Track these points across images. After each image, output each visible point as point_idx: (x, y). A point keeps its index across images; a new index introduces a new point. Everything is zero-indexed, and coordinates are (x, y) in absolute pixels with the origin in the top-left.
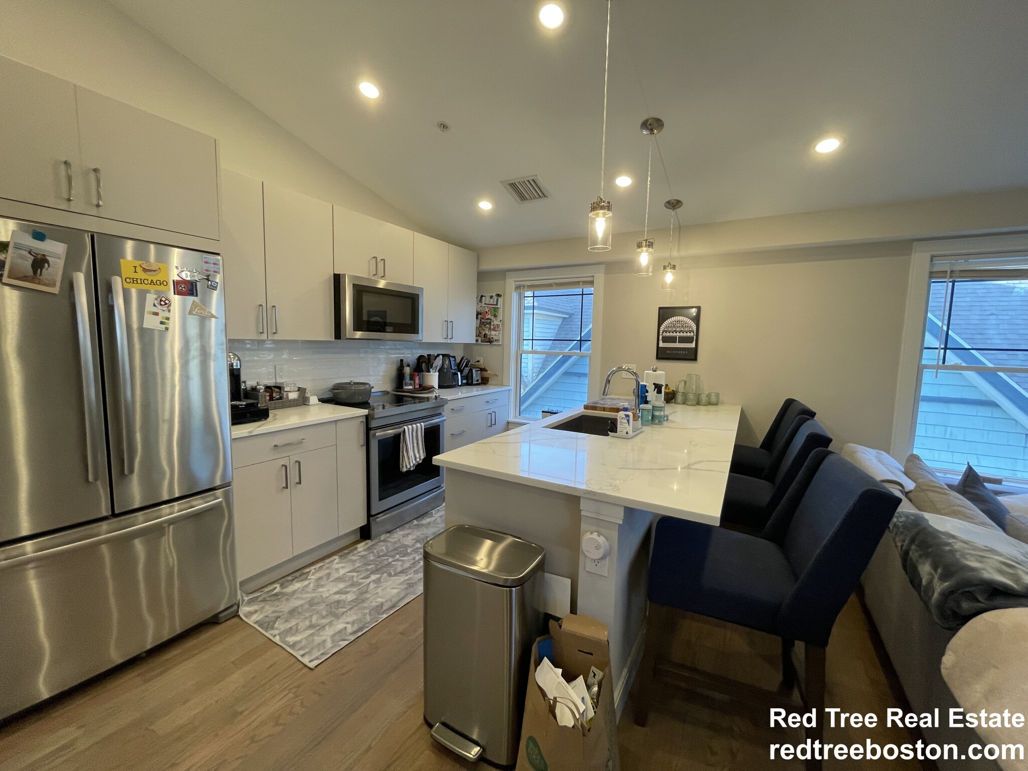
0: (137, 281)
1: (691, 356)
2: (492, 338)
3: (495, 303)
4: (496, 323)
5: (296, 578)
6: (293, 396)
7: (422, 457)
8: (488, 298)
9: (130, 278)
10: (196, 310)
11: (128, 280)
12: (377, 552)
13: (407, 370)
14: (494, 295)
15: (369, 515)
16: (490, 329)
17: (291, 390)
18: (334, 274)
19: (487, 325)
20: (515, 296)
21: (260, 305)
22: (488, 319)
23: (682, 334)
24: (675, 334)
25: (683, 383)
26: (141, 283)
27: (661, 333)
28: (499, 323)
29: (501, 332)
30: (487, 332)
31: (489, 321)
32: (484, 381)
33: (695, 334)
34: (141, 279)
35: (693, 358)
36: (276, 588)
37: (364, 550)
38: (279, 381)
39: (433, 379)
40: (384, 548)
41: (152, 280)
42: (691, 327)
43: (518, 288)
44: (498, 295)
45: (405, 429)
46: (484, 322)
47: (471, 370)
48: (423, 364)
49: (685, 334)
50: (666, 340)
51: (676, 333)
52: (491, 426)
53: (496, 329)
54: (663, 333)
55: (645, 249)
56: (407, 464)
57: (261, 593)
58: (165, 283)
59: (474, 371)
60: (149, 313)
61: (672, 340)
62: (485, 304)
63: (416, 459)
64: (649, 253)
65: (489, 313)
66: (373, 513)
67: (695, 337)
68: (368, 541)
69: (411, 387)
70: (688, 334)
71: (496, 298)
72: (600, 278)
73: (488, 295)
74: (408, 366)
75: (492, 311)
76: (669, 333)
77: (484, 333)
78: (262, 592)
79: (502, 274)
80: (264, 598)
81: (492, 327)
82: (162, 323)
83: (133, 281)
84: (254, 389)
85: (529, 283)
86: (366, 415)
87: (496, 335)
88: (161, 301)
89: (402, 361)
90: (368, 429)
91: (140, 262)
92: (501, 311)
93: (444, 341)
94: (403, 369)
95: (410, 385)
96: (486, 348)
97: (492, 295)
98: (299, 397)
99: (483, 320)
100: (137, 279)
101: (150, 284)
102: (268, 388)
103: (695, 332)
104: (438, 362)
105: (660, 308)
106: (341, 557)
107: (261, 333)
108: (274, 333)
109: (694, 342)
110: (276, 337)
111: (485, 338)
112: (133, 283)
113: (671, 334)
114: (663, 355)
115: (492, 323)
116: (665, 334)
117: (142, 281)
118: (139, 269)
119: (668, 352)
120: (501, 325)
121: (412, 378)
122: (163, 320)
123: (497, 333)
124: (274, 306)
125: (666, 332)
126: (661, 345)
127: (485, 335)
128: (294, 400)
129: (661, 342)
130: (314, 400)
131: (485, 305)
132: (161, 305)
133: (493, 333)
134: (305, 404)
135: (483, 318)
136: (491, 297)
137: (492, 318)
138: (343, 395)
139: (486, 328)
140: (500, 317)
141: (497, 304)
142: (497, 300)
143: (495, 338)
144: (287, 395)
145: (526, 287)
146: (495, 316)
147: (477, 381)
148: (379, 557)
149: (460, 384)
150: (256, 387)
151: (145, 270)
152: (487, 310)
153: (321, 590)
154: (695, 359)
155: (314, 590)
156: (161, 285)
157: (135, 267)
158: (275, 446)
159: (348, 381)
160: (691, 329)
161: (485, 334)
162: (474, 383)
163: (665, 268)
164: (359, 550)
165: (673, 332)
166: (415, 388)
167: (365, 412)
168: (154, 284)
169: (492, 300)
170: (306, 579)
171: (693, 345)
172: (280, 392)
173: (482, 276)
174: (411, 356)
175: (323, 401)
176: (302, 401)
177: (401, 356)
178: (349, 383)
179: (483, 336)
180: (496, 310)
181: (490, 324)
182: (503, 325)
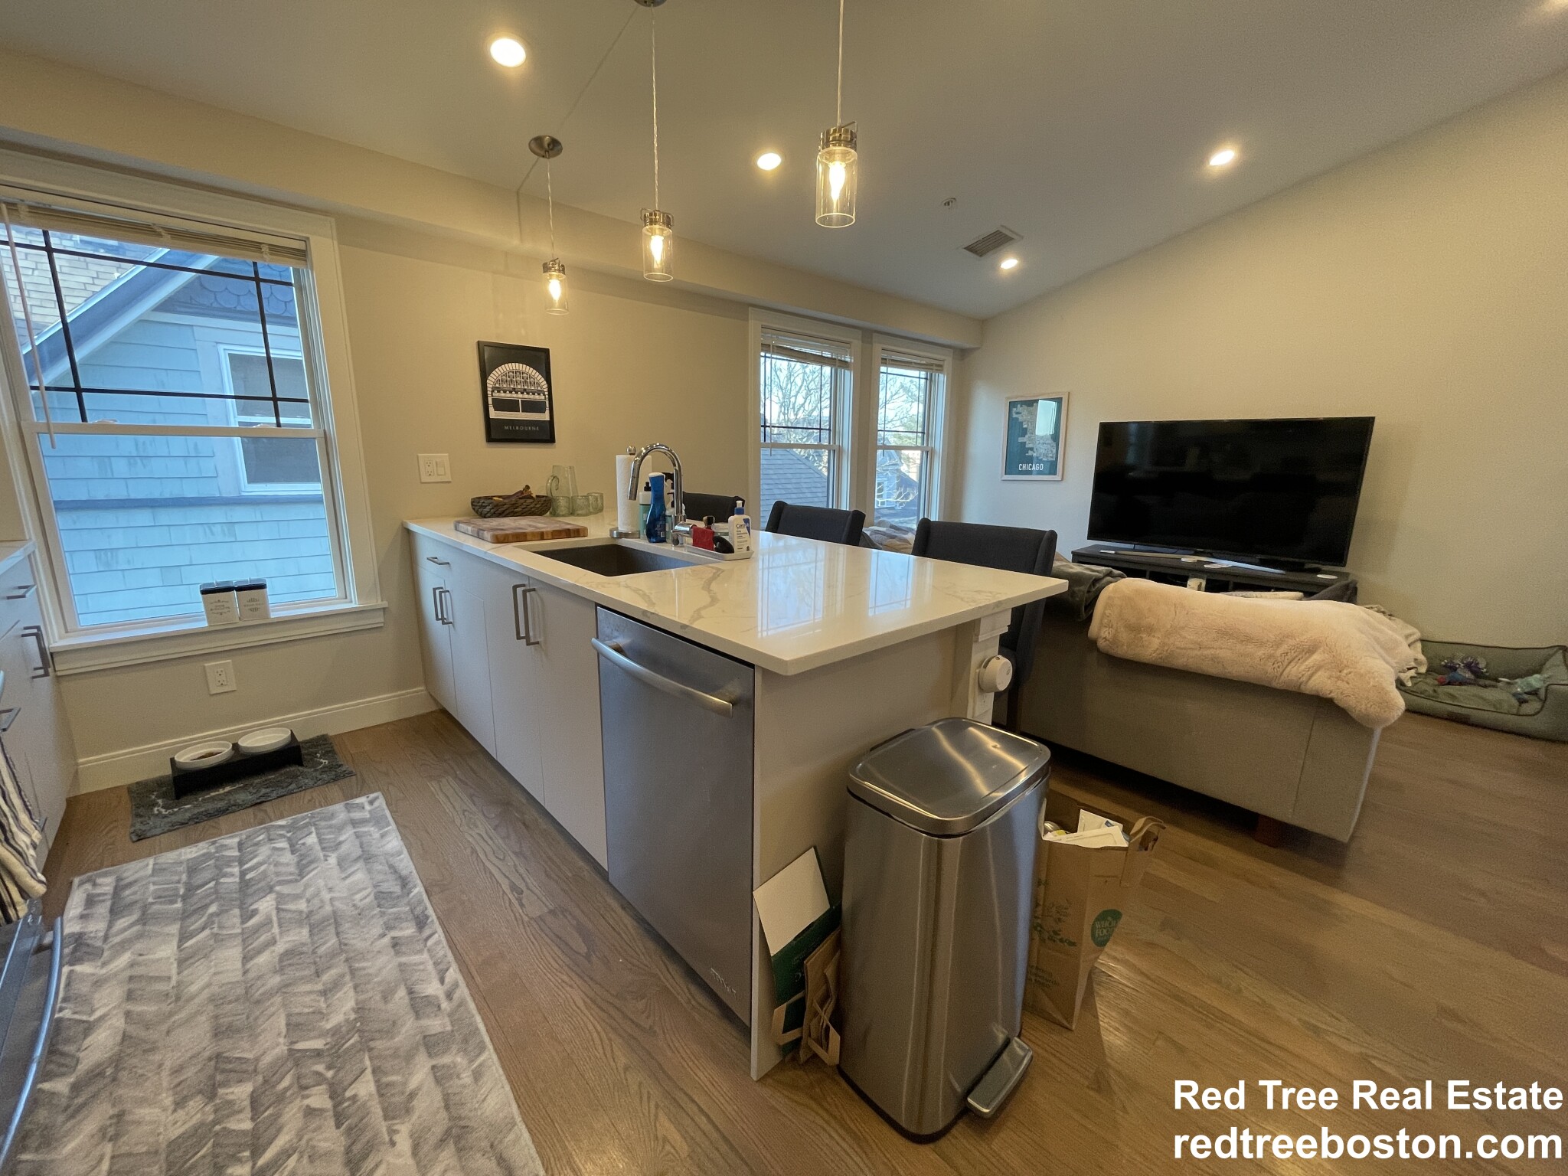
1: (544, 434)
23: (526, 396)
24: (514, 395)
27: (489, 393)
33: (547, 396)
35: (548, 438)
42: (538, 384)
49: (531, 397)
50: (500, 405)
51: (517, 393)
54: (493, 391)
61: (511, 405)
67: (547, 402)
70: (537, 396)
72: (325, 248)
76: (505, 392)
103: (547, 393)
105: (481, 346)
109: (547, 412)
113: (508, 395)
114: (497, 433)
116: (496, 394)
119: (506, 428)
125: (499, 392)
126: (494, 414)
129: (491, 409)
145: (23, 209)
154: (551, 440)
160: (539, 388)
163: (546, 268)
165: (511, 392)
171: (546, 417)
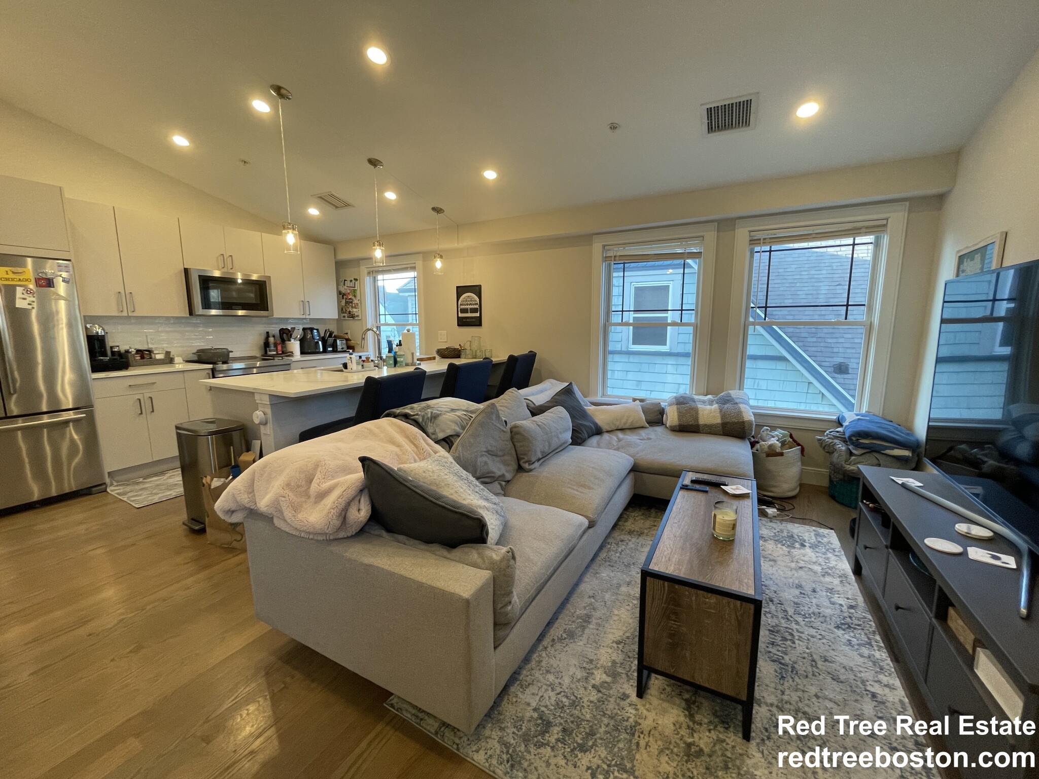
1: (478, 322)
2: (354, 314)
3: (353, 286)
4: (356, 302)
6: (159, 357)
8: (349, 282)
9: (4, 278)
10: (54, 297)
13: (271, 340)
14: (353, 279)
16: (352, 307)
17: (160, 353)
18: (185, 269)
19: (350, 304)
20: (367, 280)
21: (119, 293)
22: (350, 299)
23: (471, 306)
24: (467, 307)
25: (469, 343)
27: (459, 306)
28: (358, 302)
29: (361, 309)
30: (350, 310)
33: (479, 306)
35: (478, 324)
38: (151, 346)
39: (295, 346)
42: (476, 301)
43: (369, 273)
44: (356, 280)
46: (348, 302)
47: (335, 341)
48: (285, 335)
49: (473, 306)
50: (462, 311)
53: (357, 307)
55: (378, 247)
58: (29, 280)
59: (339, 340)
60: (19, 298)
61: (466, 311)
62: (347, 287)
64: (382, 250)
65: (351, 294)
67: (479, 308)
69: (275, 353)
70: (475, 306)
72: (420, 264)
73: (349, 280)
74: (273, 336)
75: (352, 292)
76: (464, 305)
77: (348, 311)
79: (355, 262)
80: (130, 484)
81: (354, 305)
84: (127, 352)
85: (375, 270)
86: (212, 369)
88: (27, 291)
89: (268, 333)
91: (10, 269)
92: (359, 292)
93: (302, 317)
95: (274, 351)
96: (349, 322)
97: (351, 279)
98: (165, 357)
100: (9, 279)
101: (19, 281)
102: (138, 351)
103: (479, 304)
104: (297, 334)
105: (457, 287)
107: (122, 311)
108: (133, 311)
109: (479, 312)
110: (135, 314)
111: (347, 315)
112: (6, 281)
114: (461, 323)
115: (354, 302)
116: (461, 307)
118: (10, 273)
119: (464, 320)
120: (359, 304)
121: (276, 345)
122: (30, 303)
123: (357, 310)
124: (131, 293)
125: (462, 305)
126: (460, 315)
128: (161, 360)
129: (459, 313)
130: (179, 360)
132: (27, 294)
133: (354, 310)
134: (170, 363)
135: (347, 299)
136: (351, 281)
137: (353, 298)
138: (204, 358)
139: (350, 306)
140: (358, 297)
141: (355, 287)
142: (355, 283)
143: (356, 314)
144: (155, 356)
146: (355, 296)
147: (343, 349)
149: (321, 351)
150: (128, 350)
151: (14, 273)
152: (349, 292)
154: (480, 325)
156: (26, 282)
157: (7, 272)
158: (130, 386)
161: (350, 312)
162: (339, 350)
165: (467, 305)
166: (277, 353)
167: (211, 366)
168: (21, 281)
169: (351, 283)
171: (478, 315)
172: (150, 355)
173: (340, 266)
175: (188, 360)
176: (169, 360)
177: (267, 329)
178: (211, 349)
180: (355, 291)
181: (352, 302)
182: (361, 303)
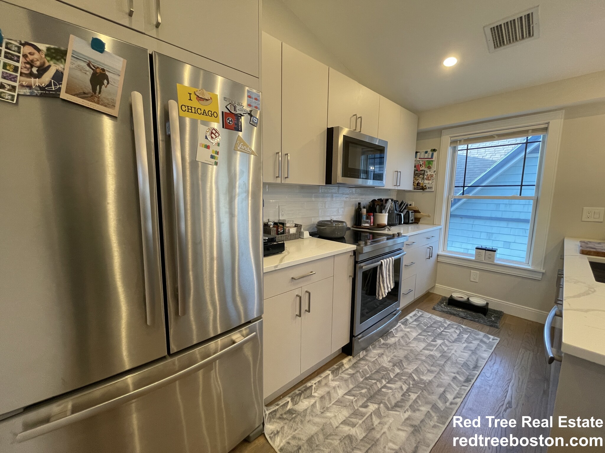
0: (191, 109)
2: (425, 186)
3: (430, 157)
4: (429, 173)
5: (302, 392)
6: (293, 231)
7: (392, 287)
8: (423, 154)
9: (185, 106)
10: (240, 146)
11: (183, 107)
12: (362, 371)
13: (364, 211)
14: (429, 150)
15: (352, 336)
16: (423, 178)
17: (291, 226)
18: (328, 128)
19: (421, 176)
20: (450, 150)
21: (277, 153)
26: (195, 113)
28: (433, 173)
29: (434, 181)
30: (420, 182)
31: (423, 172)
32: (417, 221)
34: (195, 108)
36: (288, 402)
37: (350, 368)
38: (282, 218)
39: (384, 218)
40: (366, 367)
41: (204, 110)
43: (453, 143)
44: (434, 150)
45: (382, 262)
46: (417, 174)
47: (408, 212)
48: (376, 206)
52: (429, 259)
53: (429, 178)
56: (383, 294)
57: (277, 407)
58: (215, 114)
59: (410, 212)
60: (202, 145)
62: (419, 158)
63: (388, 288)
65: (424, 165)
66: (356, 334)
68: (350, 357)
69: (367, 225)
71: (431, 153)
72: (558, 123)
73: (423, 151)
74: (364, 208)
75: (427, 163)
77: (417, 182)
78: (278, 405)
79: (439, 132)
80: (281, 415)
81: (425, 177)
82: (212, 157)
83: (188, 109)
85: (466, 137)
86: (354, 251)
87: (429, 183)
88: (212, 133)
89: (359, 204)
90: (356, 262)
91: (195, 90)
92: (435, 163)
94: (361, 210)
95: (367, 223)
96: (419, 194)
97: (427, 150)
98: (297, 232)
99: (416, 172)
100: (191, 107)
101: (203, 114)
102: (275, 224)
104: (389, 205)
106: (333, 372)
107: (277, 177)
108: (286, 178)
110: (288, 181)
111: (418, 187)
112: (188, 111)
115: (426, 174)
117: (196, 109)
118: (193, 97)
120: (434, 175)
121: (368, 218)
122: (213, 154)
123: (430, 182)
124: (286, 154)
127: (418, 183)
128: (294, 234)
130: (306, 234)
131: (420, 160)
132: (212, 138)
133: (426, 181)
134: (300, 238)
135: (417, 170)
136: (426, 152)
137: (426, 169)
138: (327, 230)
139: (420, 178)
140: (434, 168)
141: (432, 158)
142: (432, 155)
143: (428, 186)
144: (289, 230)
145: (463, 141)
146: (429, 168)
147: (412, 220)
148: (366, 379)
149: (402, 223)
150: (267, 223)
151: (199, 98)
152: (421, 163)
153: (328, 414)
155: (322, 413)
156: (212, 116)
157: (190, 94)
158: (292, 278)
159: (329, 219)
162: (410, 222)
164: (347, 366)
166: (371, 226)
167: (354, 247)
168: (206, 115)
169: (426, 155)
170: (310, 396)
172: (283, 227)
173: (421, 135)
174: (366, 199)
175: (312, 234)
176: (300, 235)
177: (359, 200)
178: (330, 221)
179: (416, 185)
180: (430, 162)
181: (424, 174)
182: (436, 174)
